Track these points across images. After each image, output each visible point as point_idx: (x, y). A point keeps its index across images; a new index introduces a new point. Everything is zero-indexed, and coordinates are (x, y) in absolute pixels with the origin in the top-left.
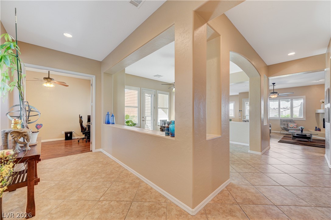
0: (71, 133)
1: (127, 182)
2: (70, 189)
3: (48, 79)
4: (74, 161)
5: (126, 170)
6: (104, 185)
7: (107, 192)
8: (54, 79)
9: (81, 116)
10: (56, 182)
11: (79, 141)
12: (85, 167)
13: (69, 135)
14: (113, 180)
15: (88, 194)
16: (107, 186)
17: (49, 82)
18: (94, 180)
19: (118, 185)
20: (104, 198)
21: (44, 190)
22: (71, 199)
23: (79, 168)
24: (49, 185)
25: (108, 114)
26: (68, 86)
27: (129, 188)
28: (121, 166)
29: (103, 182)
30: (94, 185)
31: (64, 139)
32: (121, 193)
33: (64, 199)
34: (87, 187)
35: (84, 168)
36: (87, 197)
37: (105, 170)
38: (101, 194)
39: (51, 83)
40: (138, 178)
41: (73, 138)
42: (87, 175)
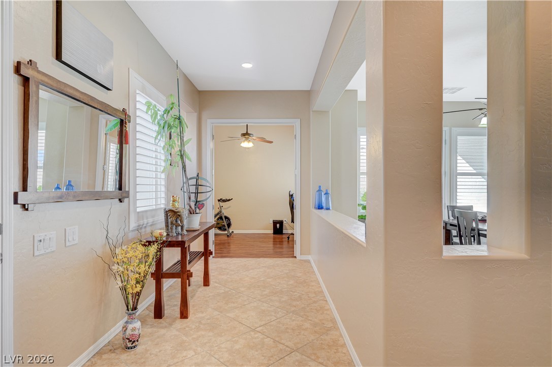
0: (281, 223)
1: (311, 320)
2: (234, 303)
3: (246, 135)
4: (263, 267)
5: (326, 301)
6: (275, 313)
7: (272, 323)
8: (253, 135)
9: (291, 194)
10: (227, 290)
11: (288, 238)
12: (270, 280)
13: (278, 225)
14: (293, 309)
15: (248, 316)
16: (278, 315)
17: (247, 139)
18: (269, 300)
19: (294, 318)
20: (262, 330)
21: (211, 294)
22: (228, 315)
23: (262, 279)
24: (218, 291)
25: (320, 190)
26: (272, 142)
27: (306, 329)
28: (322, 292)
29: (278, 307)
30: (263, 308)
31: (272, 232)
32: (288, 332)
33: (221, 312)
34: (253, 308)
35: (268, 280)
36: (244, 319)
37: (292, 291)
38: (263, 323)
39: (250, 141)
40: (333, 321)
41: (284, 231)
42: (264, 291)
